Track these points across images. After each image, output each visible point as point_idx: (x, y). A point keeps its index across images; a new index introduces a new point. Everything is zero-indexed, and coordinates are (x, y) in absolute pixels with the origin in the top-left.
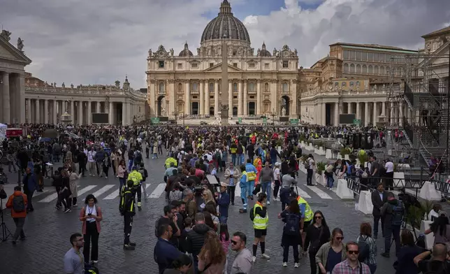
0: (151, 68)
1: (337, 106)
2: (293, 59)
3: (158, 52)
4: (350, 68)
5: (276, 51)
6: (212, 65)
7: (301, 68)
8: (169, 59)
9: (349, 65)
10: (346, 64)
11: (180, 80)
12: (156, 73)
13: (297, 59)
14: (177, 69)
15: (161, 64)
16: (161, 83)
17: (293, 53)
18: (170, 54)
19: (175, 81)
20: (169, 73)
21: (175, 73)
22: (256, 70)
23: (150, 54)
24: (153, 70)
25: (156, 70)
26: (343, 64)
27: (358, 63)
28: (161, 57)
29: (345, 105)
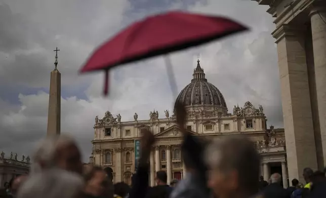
0: (97, 137)
2: (258, 117)
3: (104, 118)
6: (162, 129)
7: (272, 127)
8: (115, 125)
11: (128, 149)
12: (101, 142)
13: (264, 117)
14: (124, 136)
15: (108, 132)
16: (107, 153)
17: (258, 111)
18: (117, 120)
19: (122, 150)
20: (115, 141)
21: (122, 141)
22: (214, 132)
23: (97, 121)
24: (98, 138)
25: (102, 139)
28: (108, 124)
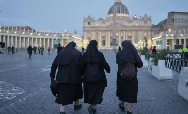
1: (173, 41)
2: (149, 21)
4: (178, 23)
5: (141, 17)
8: (92, 21)
9: (178, 22)
10: (176, 22)
11: (97, 30)
12: (87, 28)
13: (151, 20)
15: (89, 24)
17: (149, 18)
18: (93, 19)
19: (95, 31)
21: (95, 27)
23: (84, 19)
24: (85, 26)
25: (87, 26)
26: (174, 21)
27: (182, 21)
29: (178, 40)
